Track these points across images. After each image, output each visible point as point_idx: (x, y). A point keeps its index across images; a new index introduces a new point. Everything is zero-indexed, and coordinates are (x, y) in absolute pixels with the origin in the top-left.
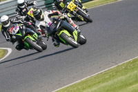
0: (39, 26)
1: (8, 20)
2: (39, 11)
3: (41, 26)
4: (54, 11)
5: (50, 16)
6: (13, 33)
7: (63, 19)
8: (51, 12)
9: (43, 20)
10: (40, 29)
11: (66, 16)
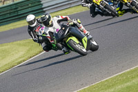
0: (47, 32)
1: (34, 20)
2: (47, 16)
3: (50, 33)
4: (64, 17)
5: (59, 21)
6: (39, 34)
7: (72, 26)
8: (60, 18)
9: (52, 25)
10: (48, 35)
11: (76, 22)
